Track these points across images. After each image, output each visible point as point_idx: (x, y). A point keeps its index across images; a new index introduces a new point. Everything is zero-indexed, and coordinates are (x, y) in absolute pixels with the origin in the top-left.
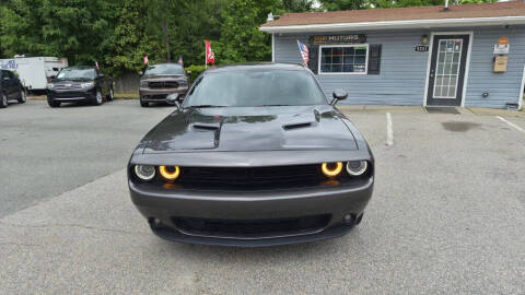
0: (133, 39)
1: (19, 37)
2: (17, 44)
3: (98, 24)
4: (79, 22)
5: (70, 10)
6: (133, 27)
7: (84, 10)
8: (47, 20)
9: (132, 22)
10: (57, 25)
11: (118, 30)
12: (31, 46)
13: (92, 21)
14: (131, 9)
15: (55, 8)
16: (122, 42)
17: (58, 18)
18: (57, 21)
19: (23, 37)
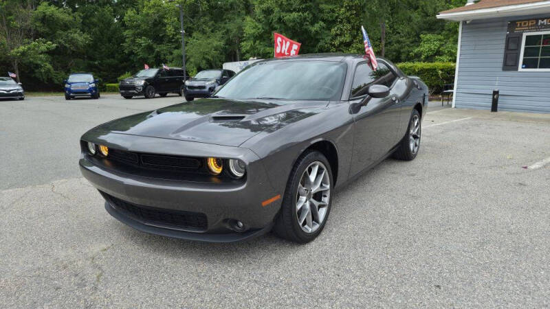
0: (347, 38)
1: (255, 42)
2: (253, 48)
3: (316, 27)
4: (301, 24)
5: (295, 15)
6: (349, 27)
7: (306, 14)
8: (276, 26)
9: (349, 22)
10: (283, 29)
11: (334, 31)
12: (262, 49)
13: (312, 24)
14: (350, 8)
15: (284, 14)
16: (337, 43)
17: (284, 23)
18: (283, 26)
19: (258, 42)
